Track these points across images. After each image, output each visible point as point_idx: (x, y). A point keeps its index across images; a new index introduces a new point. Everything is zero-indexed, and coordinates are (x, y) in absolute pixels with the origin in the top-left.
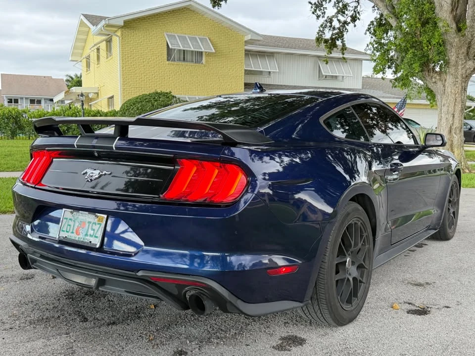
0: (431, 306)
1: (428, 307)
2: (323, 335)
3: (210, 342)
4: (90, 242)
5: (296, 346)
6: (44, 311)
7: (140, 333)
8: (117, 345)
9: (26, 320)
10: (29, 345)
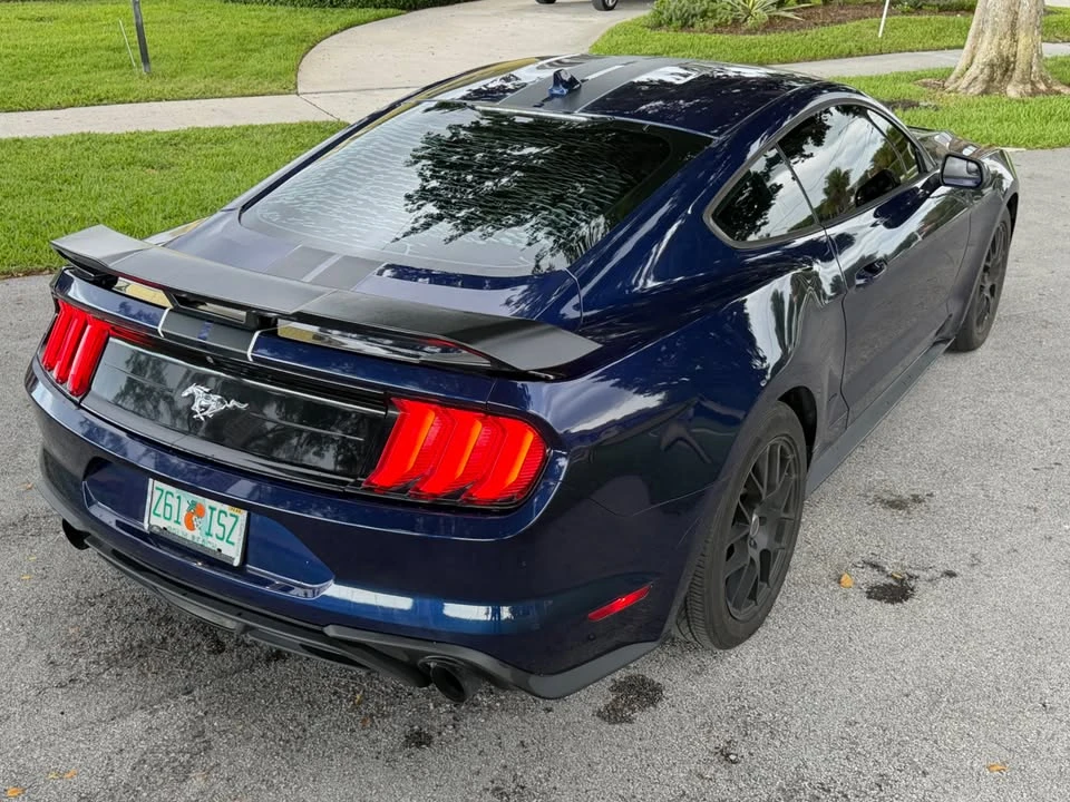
0: (916, 573)
1: (911, 577)
2: (697, 673)
3: (475, 706)
4: (219, 550)
5: (643, 708)
6: (131, 624)
7: (334, 685)
8: (291, 720)
9: (99, 654)
10: (115, 729)
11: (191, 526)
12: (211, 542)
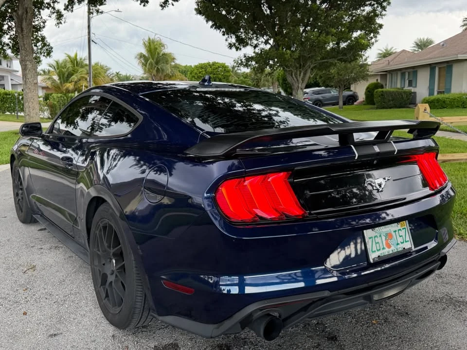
4: (404, 248)
11: (389, 246)
12: (400, 248)
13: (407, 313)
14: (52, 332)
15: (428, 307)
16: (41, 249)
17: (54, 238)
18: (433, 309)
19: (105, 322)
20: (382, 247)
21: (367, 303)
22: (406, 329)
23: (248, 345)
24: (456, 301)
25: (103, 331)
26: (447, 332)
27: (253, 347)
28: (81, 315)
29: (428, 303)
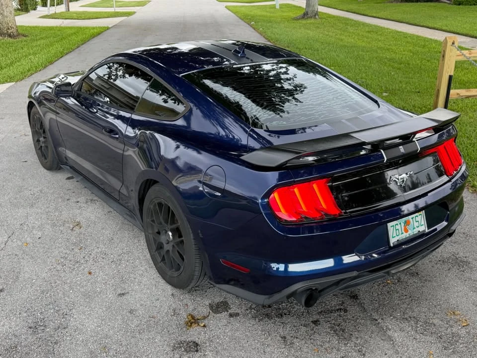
4: (419, 231)
11: (406, 231)
12: (416, 231)
13: (417, 273)
14: (119, 292)
15: (436, 267)
16: (78, 202)
17: (86, 189)
18: (440, 269)
19: (162, 282)
20: (401, 233)
21: (385, 276)
22: (416, 289)
23: (285, 303)
24: (461, 261)
25: (164, 291)
26: (450, 292)
27: (289, 305)
28: (140, 275)
29: (436, 264)
